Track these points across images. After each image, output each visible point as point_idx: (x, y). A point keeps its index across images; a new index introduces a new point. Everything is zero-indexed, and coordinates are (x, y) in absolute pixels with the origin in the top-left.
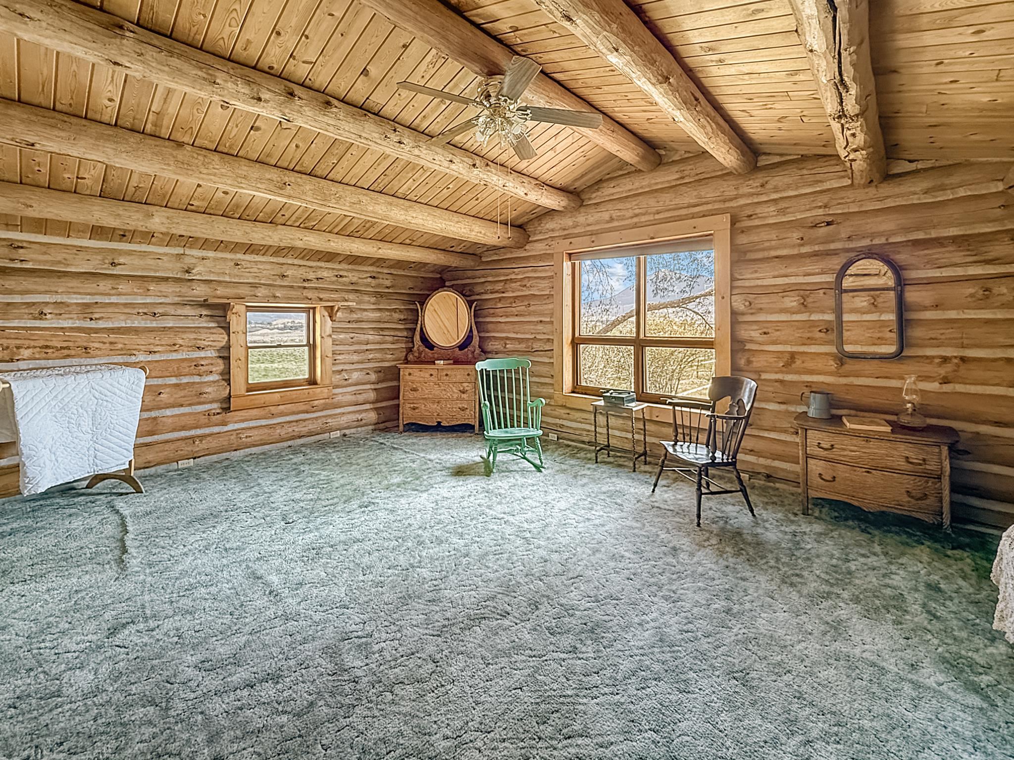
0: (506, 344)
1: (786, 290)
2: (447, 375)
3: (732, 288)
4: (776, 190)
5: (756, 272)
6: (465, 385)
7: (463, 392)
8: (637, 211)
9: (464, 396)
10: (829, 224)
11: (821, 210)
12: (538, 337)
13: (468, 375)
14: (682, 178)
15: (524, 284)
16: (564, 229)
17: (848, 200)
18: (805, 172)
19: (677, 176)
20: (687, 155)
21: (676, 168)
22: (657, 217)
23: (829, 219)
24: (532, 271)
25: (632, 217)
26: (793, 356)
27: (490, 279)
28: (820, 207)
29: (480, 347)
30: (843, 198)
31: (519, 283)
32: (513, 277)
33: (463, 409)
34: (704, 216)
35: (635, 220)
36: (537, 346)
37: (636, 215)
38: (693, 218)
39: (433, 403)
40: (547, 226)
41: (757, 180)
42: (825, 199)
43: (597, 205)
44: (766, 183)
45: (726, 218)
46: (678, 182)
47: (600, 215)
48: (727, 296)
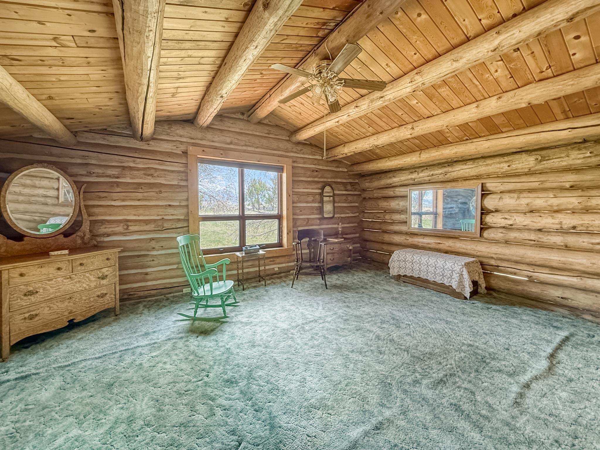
0: (128, 226)
1: (308, 194)
2: (81, 264)
3: (293, 192)
4: (303, 153)
5: (298, 186)
6: (104, 270)
7: (103, 278)
8: (247, 144)
9: (104, 282)
10: (317, 171)
12: (166, 217)
13: (108, 259)
14: (269, 134)
15: (149, 173)
16: (192, 139)
17: (321, 164)
18: (313, 150)
19: (267, 132)
20: (269, 123)
21: (267, 128)
22: (256, 150)
24: (159, 164)
25: (243, 146)
26: (308, 219)
27: (93, 162)
28: (313, 164)
29: (91, 231)
31: (142, 172)
32: (132, 165)
33: (103, 296)
34: (279, 156)
35: (244, 148)
36: (167, 225)
37: (246, 145)
38: (274, 155)
39: (62, 301)
40: (178, 131)
41: (299, 148)
42: (316, 162)
43: (221, 131)
44: (302, 150)
45: (291, 160)
46: (267, 135)
47: (224, 138)
48: (291, 195)
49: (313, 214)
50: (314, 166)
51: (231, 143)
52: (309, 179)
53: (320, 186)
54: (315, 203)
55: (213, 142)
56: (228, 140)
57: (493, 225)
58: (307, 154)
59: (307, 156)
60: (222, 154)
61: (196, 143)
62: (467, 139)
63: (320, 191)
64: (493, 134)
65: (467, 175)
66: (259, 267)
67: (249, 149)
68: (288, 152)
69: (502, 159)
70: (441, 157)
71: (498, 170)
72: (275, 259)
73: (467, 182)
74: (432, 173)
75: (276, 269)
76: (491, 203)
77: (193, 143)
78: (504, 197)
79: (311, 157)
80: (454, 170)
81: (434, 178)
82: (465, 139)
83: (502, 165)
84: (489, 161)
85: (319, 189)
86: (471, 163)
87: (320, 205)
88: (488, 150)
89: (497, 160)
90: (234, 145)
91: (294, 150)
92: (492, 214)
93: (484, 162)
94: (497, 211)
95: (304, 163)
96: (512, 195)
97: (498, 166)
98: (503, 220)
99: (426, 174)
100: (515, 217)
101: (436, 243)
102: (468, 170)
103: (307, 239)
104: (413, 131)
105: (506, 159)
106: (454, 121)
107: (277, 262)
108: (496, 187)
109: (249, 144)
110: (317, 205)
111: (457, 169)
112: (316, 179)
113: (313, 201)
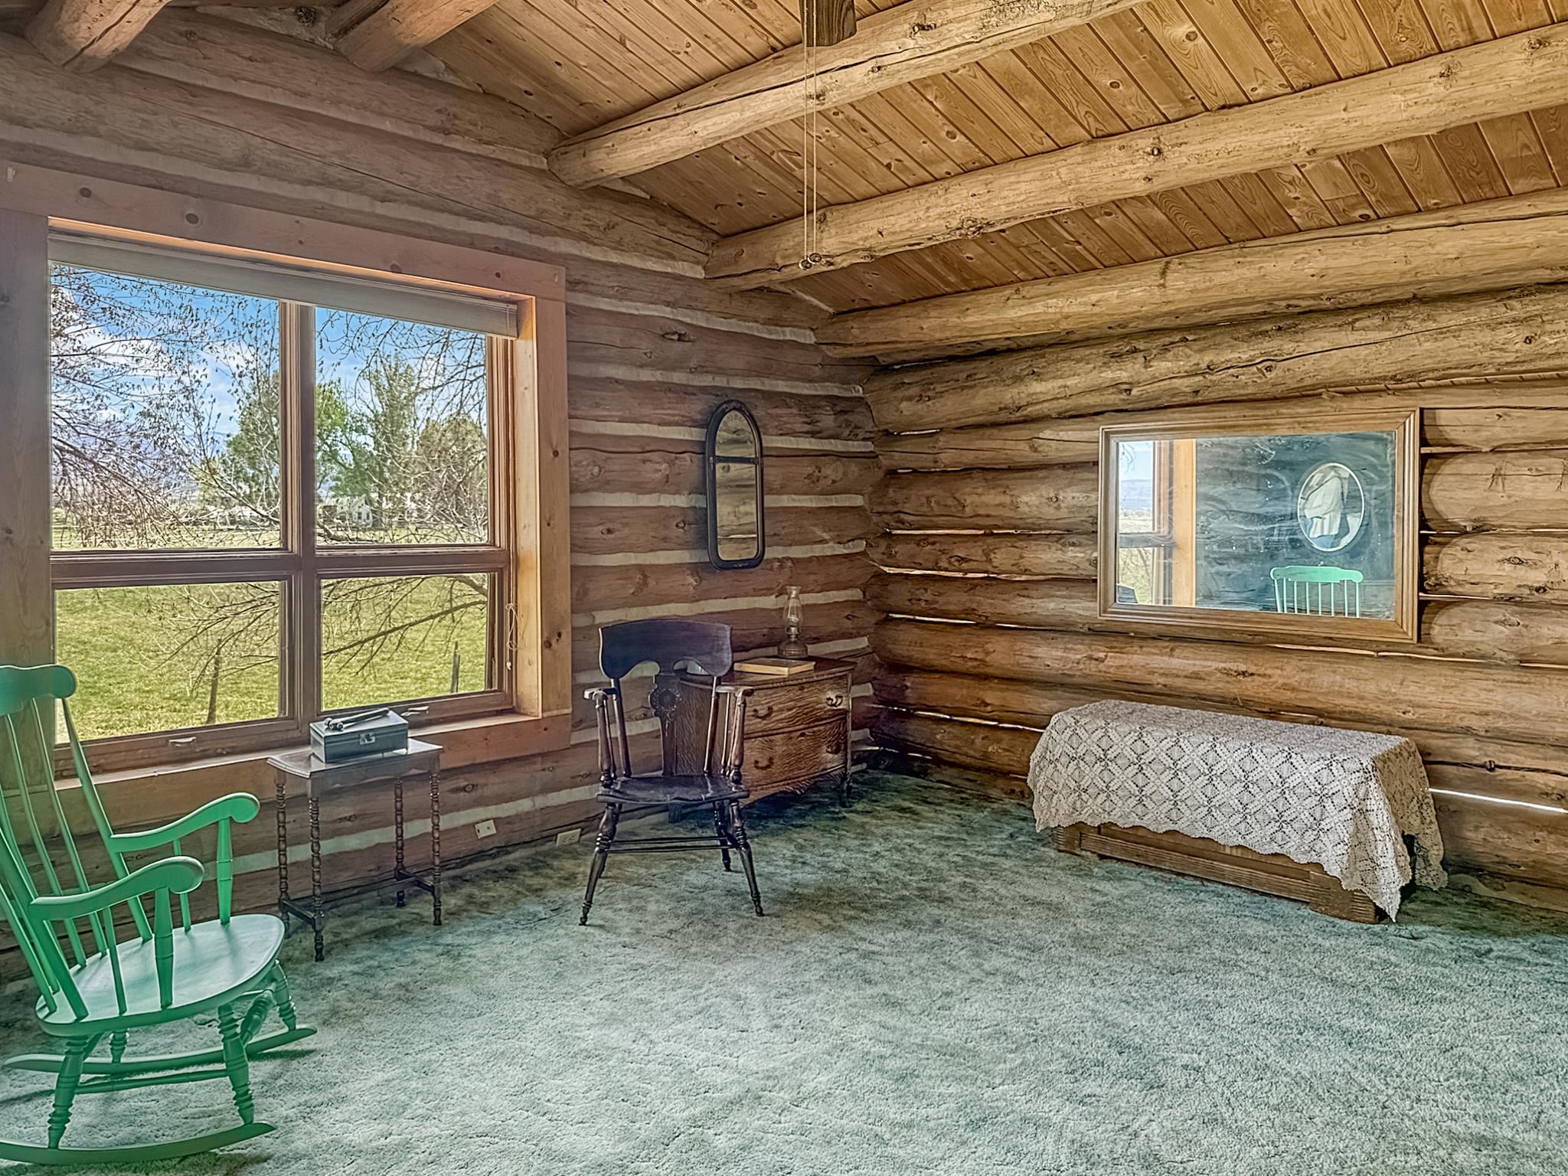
1: (647, 448)
3: (572, 434)
4: (618, 246)
5: (598, 405)
8: (333, 172)
10: (681, 338)
11: (668, 309)
14: (447, 132)
17: (700, 306)
18: (665, 232)
19: (434, 119)
20: (450, 78)
21: (441, 103)
22: (381, 209)
23: (682, 330)
25: (309, 183)
26: (642, 570)
28: (668, 304)
30: (696, 299)
34: (497, 250)
35: (318, 195)
37: (326, 182)
38: (472, 245)
41: (601, 214)
42: (677, 291)
43: (192, 92)
44: (610, 227)
45: (559, 276)
46: (438, 139)
47: (206, 130)
48: (563, 450)
49: (664, 543)
50: (667, 312)
51: (245, 164)
52: (646, 375)
53: (696, 407)
54: (677, 492)
55: (142, 147)
56: (231, 147)
57: (1467, 589)
58: (636, 248)
59: (635, 262)
60: (192, 219)
61: (37, 149)
62: (1366, 218)
63: (696, 434)
64: (1474, 202)
65: (1357, 372)
66: (399, 825)
67: (344, 200)
68: (542, 233)
69: (1501, 311)
70: (1257, 290)
71: (1483, 357)
72: (476, 778)
73: (1358, 403)
74: (1207, 358)
75: (486, 830)
76: (1461, 494)
77: (22, 147)
78: (1509, 470)
79: (652, 265)
80: (1304, 348)
81: (1214, 384)
82: (1356, 214)
83: (1502, 335)
84: (1449, 318)
85: (695, 424)
86: (1377, 321)
87: (700, 502)
88: (1454, 269)
89: (1483, 312)
90: (259, 172)
91: (576, 224)
92: (1463, 541)
93: (1429, 317)
94: (1480, 529)
95: (623, 294)
96: (1543, 462)
97: (1486, 337)
98: (1507, 566)
99: (1184, 365)
100: (1557, 557)
101: (1227, 673)
102: (1363, 352)
103: (649, 669)
104: (1157, 166)
105: (1517, 308)
106: (1343, 128)
107: (487, 792)
108: (1478, 427)
109: (346, 176)
110: (681, 501)
111: (1318, 346)
112: (678, 377)
113: (667, 485)
